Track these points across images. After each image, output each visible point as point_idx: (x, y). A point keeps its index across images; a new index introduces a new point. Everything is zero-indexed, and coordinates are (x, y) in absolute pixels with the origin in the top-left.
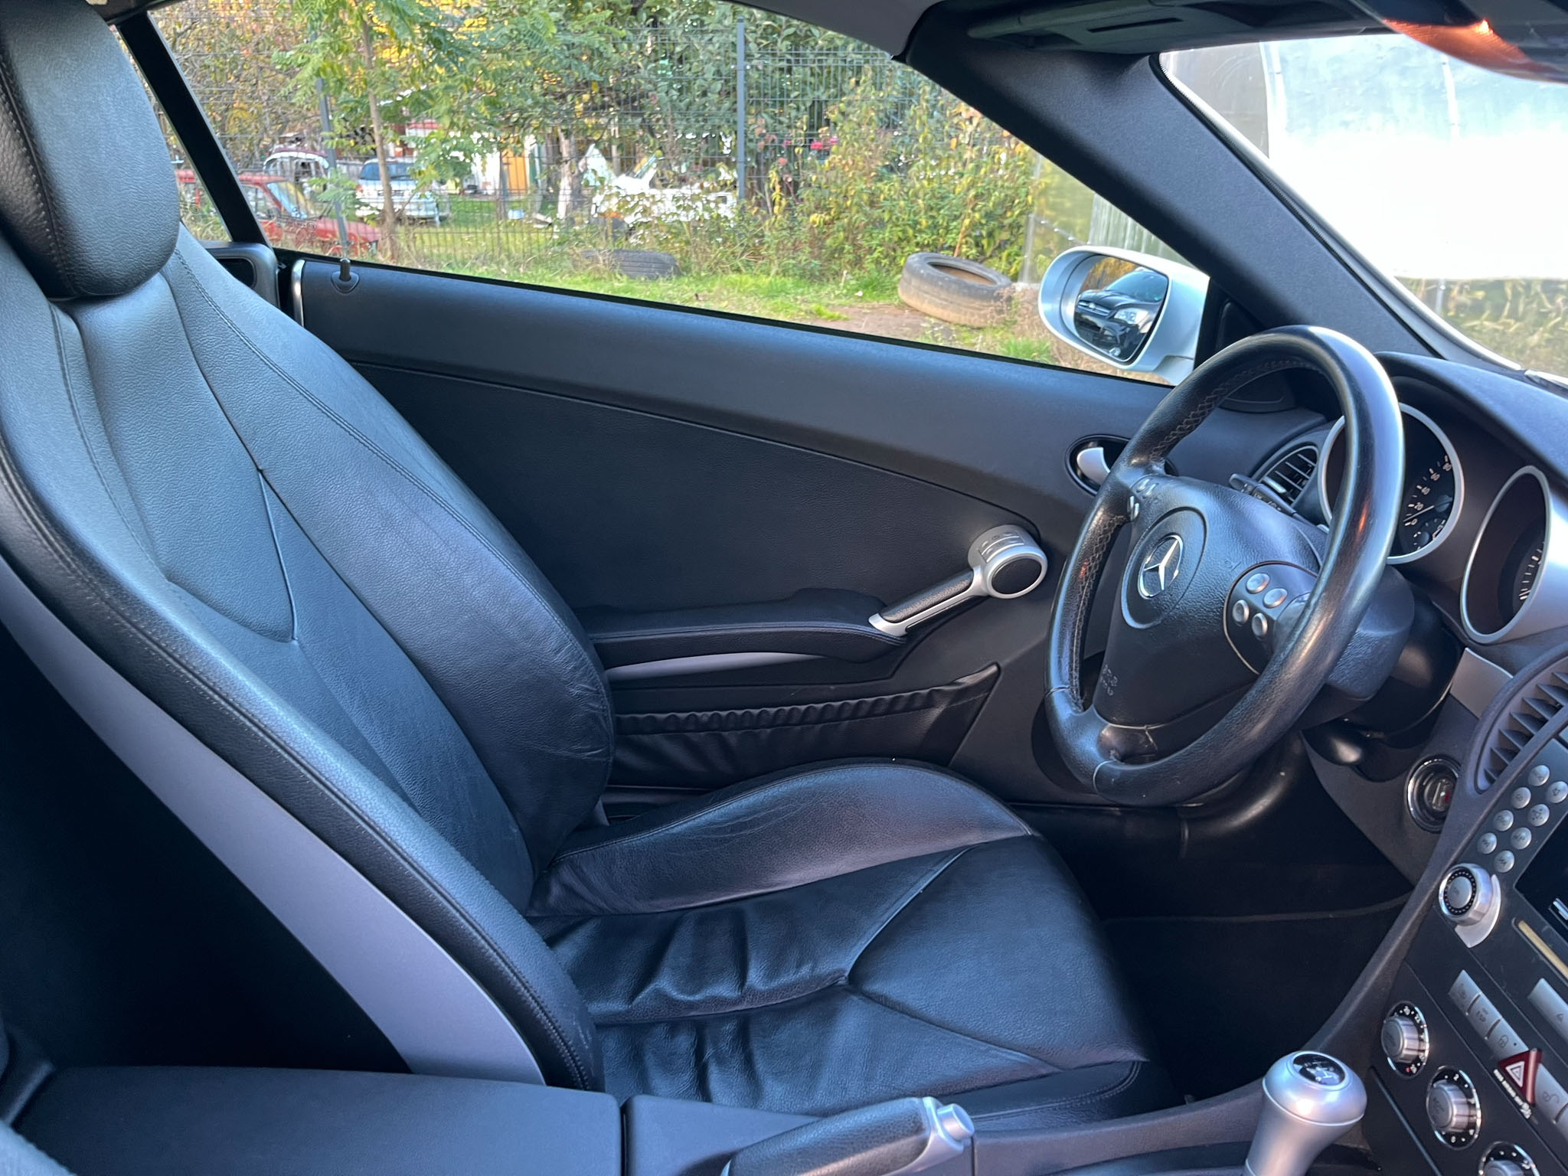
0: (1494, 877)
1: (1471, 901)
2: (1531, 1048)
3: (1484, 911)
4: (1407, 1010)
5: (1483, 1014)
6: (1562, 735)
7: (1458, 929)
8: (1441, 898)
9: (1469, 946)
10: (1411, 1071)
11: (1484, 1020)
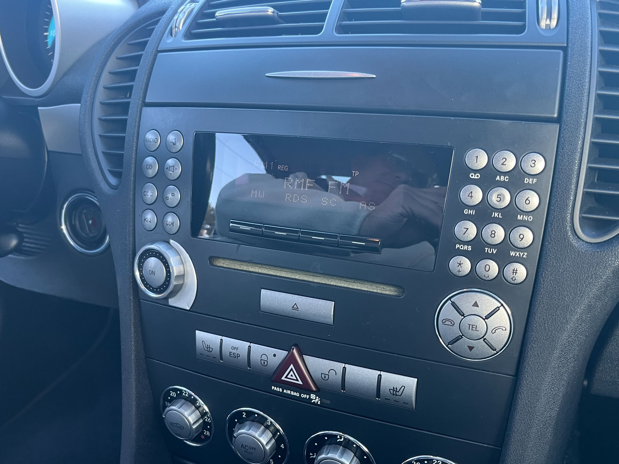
0: (172, 241)
1: (168, 272)
2: (289, 350)
3: (182, 273)
4: (173, 394)
5: (234, 351)
6: (147, 100)
7: (172, 302)
8: (142, 287)
9: (188, 309)
10: (206, 436)
11: (238, 355)
